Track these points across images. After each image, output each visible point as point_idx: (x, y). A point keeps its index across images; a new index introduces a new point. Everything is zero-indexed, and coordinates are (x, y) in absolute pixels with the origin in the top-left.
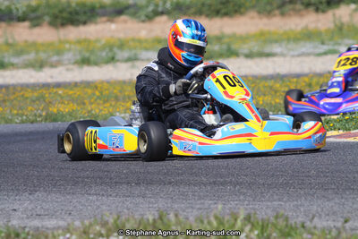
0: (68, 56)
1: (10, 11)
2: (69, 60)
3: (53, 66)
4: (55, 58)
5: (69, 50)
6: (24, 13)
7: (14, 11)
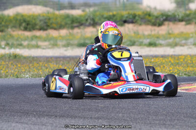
0: (191, 40)
1: (175, 16)
2: (191, 42)
3: (182, 45)
4: (184, 42)
5: (192, 37)
6: (182, 17)
7: (177, 16)
